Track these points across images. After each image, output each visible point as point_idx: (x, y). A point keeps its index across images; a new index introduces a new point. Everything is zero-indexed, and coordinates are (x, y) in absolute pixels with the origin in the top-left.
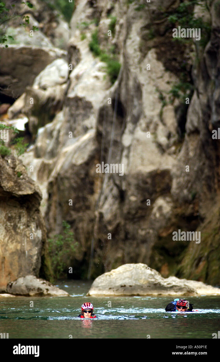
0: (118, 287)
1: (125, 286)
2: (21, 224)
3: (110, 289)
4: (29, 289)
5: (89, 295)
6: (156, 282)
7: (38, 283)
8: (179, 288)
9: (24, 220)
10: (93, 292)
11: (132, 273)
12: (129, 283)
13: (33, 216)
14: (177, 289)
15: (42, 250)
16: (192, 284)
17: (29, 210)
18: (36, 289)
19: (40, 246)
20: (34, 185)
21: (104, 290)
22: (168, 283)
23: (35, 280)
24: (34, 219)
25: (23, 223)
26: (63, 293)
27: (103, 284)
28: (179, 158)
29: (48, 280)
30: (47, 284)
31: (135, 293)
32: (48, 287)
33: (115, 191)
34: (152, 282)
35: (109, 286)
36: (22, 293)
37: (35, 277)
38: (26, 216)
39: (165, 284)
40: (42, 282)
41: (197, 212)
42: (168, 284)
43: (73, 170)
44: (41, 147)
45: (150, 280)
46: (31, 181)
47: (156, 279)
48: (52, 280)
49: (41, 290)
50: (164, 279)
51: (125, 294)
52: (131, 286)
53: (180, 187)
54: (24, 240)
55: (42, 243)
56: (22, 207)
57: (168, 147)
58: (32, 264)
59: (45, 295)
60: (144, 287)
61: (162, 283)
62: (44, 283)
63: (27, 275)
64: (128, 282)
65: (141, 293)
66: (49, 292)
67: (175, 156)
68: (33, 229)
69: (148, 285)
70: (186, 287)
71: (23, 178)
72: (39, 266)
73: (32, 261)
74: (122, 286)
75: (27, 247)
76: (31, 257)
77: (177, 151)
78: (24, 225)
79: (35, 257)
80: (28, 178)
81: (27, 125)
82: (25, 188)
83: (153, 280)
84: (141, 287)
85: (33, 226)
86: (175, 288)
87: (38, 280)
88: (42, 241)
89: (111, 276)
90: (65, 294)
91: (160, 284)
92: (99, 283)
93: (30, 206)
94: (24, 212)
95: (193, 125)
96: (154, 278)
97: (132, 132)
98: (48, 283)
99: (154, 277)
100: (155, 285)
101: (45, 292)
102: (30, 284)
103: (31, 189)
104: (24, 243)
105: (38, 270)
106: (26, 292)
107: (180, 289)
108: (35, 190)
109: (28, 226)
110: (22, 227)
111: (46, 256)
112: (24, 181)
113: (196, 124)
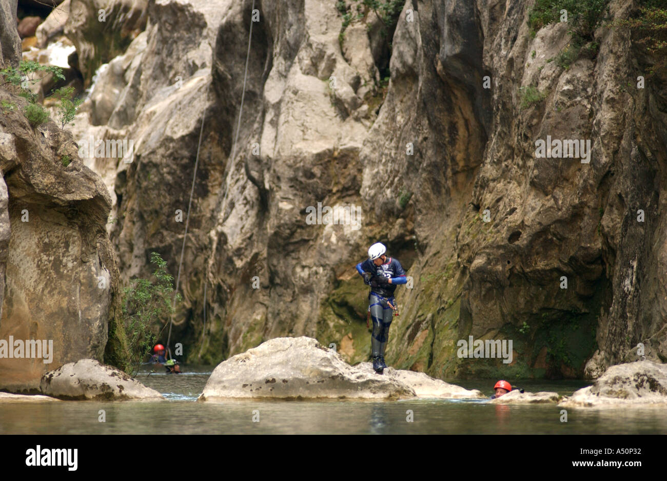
0: (259, 382)
1: (274, 380)
2: (70, 258)
3: (245, 386)
4: (85, 385)
5: (203, 399)
6: (336, 374)
7: (102, 374)
8: (381, 384)
9: (75, 250)
10: (210, 392)
11: (287, 355)
12: (282, 375)
13: (93, 244)
14: (375, 387)
15: (110, 310)
16: (407, 378)
17: (84, 230)
18: (98, 386)
19: (106, 301)
20: (94, 181)
21: (233, 389)
22: (358, 374)
23: (96, 368)
24: (95, 248)
25: (74, 257)
26: (152, 395)
27: (231, 377)
28: (375, 126)
29: (122, 368)
30: (121, 376)
31: (294, 395)
32: (123, 383)
33: (251, 192)
34: (327, 372)
35: (242, 380)
36: (70, 394)
37: (97, 362)
38: (78, 243)
39: (353, 378)
40: (110, 372)
41: (412, 232)
42: (358, 378)
43: (168, 148)
44: (103, 102)
45: (323, 369)
46: (89, 174)
47: (336, 368)
48: (129, 367)
49: (109, 387)
50: (350, 367)
51: (274, 396)
52: (284, 381)
53: (378, 185)
54: (75, 290)
55: (110, 297)
56: (71, 224)
57: (355, 104)
58: (91, 337)
59: (116, 399)
60: (311, 383)
61: (347, 376)
62: (113, 375)
63: (82, 358)
64: (279, 373)
65: (305, 394)
66: (124, 392)
67: (368, 123)
68: (93, 269)
69: (319, 378)
70: (395, 383)
71: (74, 169)
72: (105, 340)
73: (92, 331)
74: (268, 382)
75: (80, 303)
76: (89, 322)
77: (373, 113)
78: (75, 260)
79: (97, 323)
80: (84, 167)
81: (73, 59)
82: (78, 188)
83: (329, 369)
84: (305, 384)
85: (93, 261)
86: (373, 385)
87: (103, 368)
88: (110, 290)
89: (247, 361)
90: (155, 397)
91: (343, 378)
92: (223, 376)
93: (88, 221)
94: (75, 234)
95: (404, 64)
96: (332, 366)
97: (284, 76)
98: (121, 374)
99: (331, 363)
100: (333, 378)
101: (117, 392)
102: (86, 376)
103: (89, 189)
104: (75, 295)
105: (102, 348)
106: (80, 392)
107: (383, 387)
108: (96, 191)
109: (83, 262)
110: (70, 265)
111: (117, 321)
112: (75, 173)
113: (410, 61)
